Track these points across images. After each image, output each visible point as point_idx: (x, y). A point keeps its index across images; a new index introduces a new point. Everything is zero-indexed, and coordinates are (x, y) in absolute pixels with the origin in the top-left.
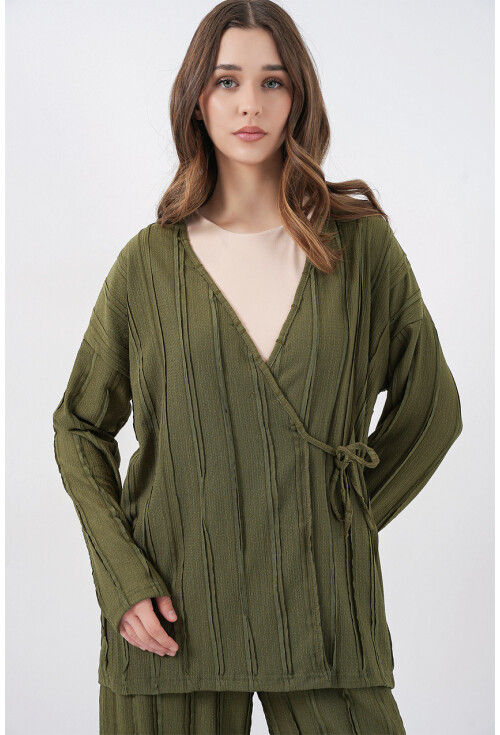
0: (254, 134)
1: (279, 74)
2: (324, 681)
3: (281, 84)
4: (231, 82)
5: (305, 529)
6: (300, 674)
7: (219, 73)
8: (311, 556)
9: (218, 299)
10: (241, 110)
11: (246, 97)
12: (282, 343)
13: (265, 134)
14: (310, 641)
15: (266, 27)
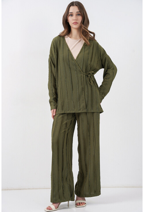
0: (76, 23)
1: (79, 13)
2: (85, 111)
3: (80, 15)
4: (72, 15)
5: (83, 87)
6: (81, 110)
7: (69, 14)
8: (83, 92)
9: (69, 50)
10: (73, 19)
11: (74, 17)
12: (77, 57)
13: (78, 23)
14: (83, 104)
15: (77, 6)
